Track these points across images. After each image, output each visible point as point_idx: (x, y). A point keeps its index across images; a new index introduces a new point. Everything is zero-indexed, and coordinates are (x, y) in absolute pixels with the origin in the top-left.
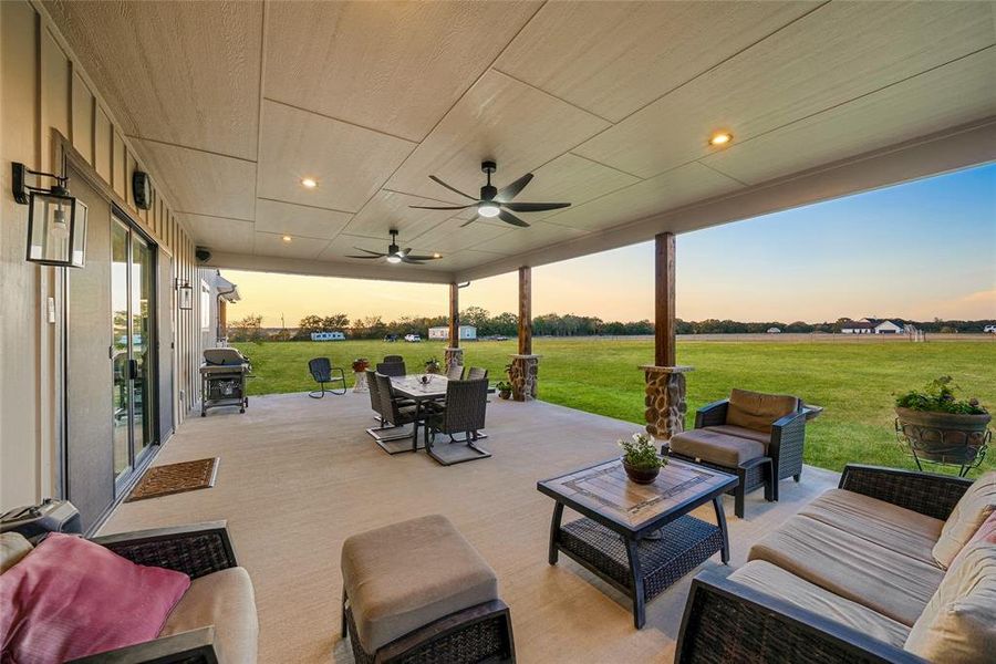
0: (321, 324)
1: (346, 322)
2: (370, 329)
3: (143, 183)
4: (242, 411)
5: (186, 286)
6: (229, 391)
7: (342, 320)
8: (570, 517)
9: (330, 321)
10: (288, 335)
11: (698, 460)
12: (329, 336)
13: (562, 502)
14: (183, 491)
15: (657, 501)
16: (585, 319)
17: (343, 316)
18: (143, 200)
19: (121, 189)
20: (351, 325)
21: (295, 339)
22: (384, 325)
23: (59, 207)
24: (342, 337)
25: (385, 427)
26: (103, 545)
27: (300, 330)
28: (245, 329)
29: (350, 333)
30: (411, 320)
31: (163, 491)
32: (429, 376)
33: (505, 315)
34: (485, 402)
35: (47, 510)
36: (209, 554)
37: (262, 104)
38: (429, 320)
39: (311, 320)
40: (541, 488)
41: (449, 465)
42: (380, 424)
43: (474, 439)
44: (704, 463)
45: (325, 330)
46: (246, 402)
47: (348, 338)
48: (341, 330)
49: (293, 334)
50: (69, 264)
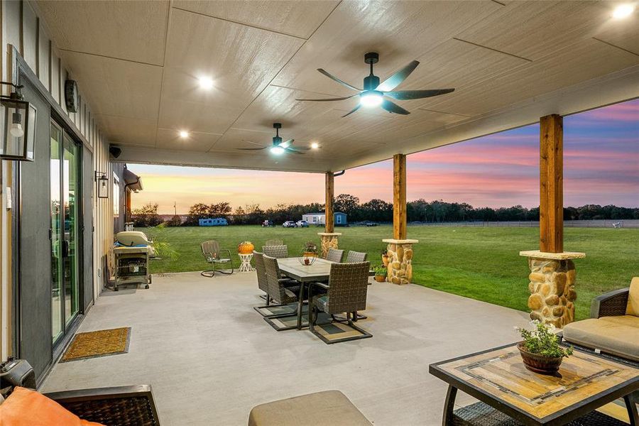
0: (207, 211)
1: (228, 209)
2: (250, 215)
3: (72, 90)
4: (147, 287)
5: (103, 178)
6: (136, 269)
7: (225, 207)
8: (464, 401)
9: (215, 208)
10: (180, 221)
11: (598, 351)
12: (214, 221)
13: (455, 386)
14: (103, 355)
15: (563, 392)
16: (454, 206)
17: (226, 204)
18: (73, 104)
19: (56, 95)
20: (233, 212)
21: (186, 225)
22: (261, 212)
23: (17, 110)
24: (225, 223)
25: (271, 304)
26: (56, 401)
27: (189, 217)
28: (145, 216)
29: (232, 219)
30: (286, 208)
31: (88, 354)
32: (310, 258)
33: (375, 202)
34: (366, 284)
35: (11, 366)
36: (137, 413)
37: (171, 13)
38: (302, 207)
39: (199, 208)
40: (434, 371)
41: (333, 343)
42: (265, 301)
43: (355, 320)
44: (604, 354)
45: (210, 216)
46: (150, 279)
47: (230, 223)
48: (224, 216)
49: (183, 220)
50: (24, 158)
